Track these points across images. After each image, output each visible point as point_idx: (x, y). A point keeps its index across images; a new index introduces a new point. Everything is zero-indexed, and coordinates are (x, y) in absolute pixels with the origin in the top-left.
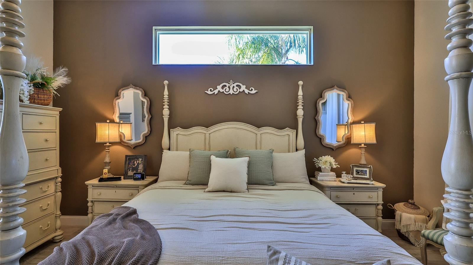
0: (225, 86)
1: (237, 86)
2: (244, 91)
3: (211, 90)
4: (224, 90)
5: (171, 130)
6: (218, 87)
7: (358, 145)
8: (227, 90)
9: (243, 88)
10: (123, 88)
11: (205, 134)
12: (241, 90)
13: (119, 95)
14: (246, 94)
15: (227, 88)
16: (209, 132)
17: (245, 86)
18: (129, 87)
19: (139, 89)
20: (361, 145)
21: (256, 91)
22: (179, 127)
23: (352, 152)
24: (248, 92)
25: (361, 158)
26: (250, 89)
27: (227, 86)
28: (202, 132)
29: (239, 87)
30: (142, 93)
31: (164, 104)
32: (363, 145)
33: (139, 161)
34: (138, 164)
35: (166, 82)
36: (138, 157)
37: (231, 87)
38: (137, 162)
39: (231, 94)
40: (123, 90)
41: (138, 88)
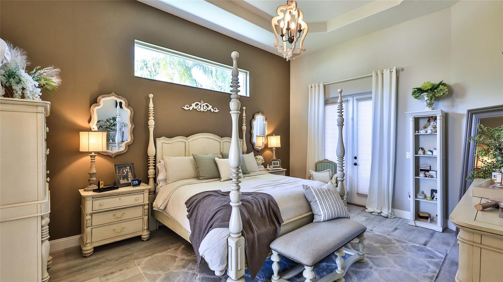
0: (198, 104)
1: (206, 105)
2: (210, 109)
3: (187, 106)
4: (197, 108)
5: (157, 139)
6: (192, 104)
7: (271, 149)
8: (199, 108)
9: (210, 107)
10: (103, 95)
11: (185, 142)
12: (209, 109)
13: (97, 102)
14: (212, 112)
15: (199, 106)
16: (188, 141)
17: (211, 106)
18: (111, 95)
19: (123, 98)
20: (273, 148)
21: (218, 111)
22: (164, 137)
23: (268, 152)
24: (213, 111)
25: (273, 156)
26: (215, 109)
27: (199, 105)
28: (183, 141)
29: (208, 107)
30: (126, 102)
31: (149, 115)
32: (274, 148)
33: (127, 169)
34: (127, 172)
35: (151, 96)
36: (126, 165)
37: (202, 106)
38: (125, 171)
39: (202, 111)
40: (103, 97)
41: (121, 97)
